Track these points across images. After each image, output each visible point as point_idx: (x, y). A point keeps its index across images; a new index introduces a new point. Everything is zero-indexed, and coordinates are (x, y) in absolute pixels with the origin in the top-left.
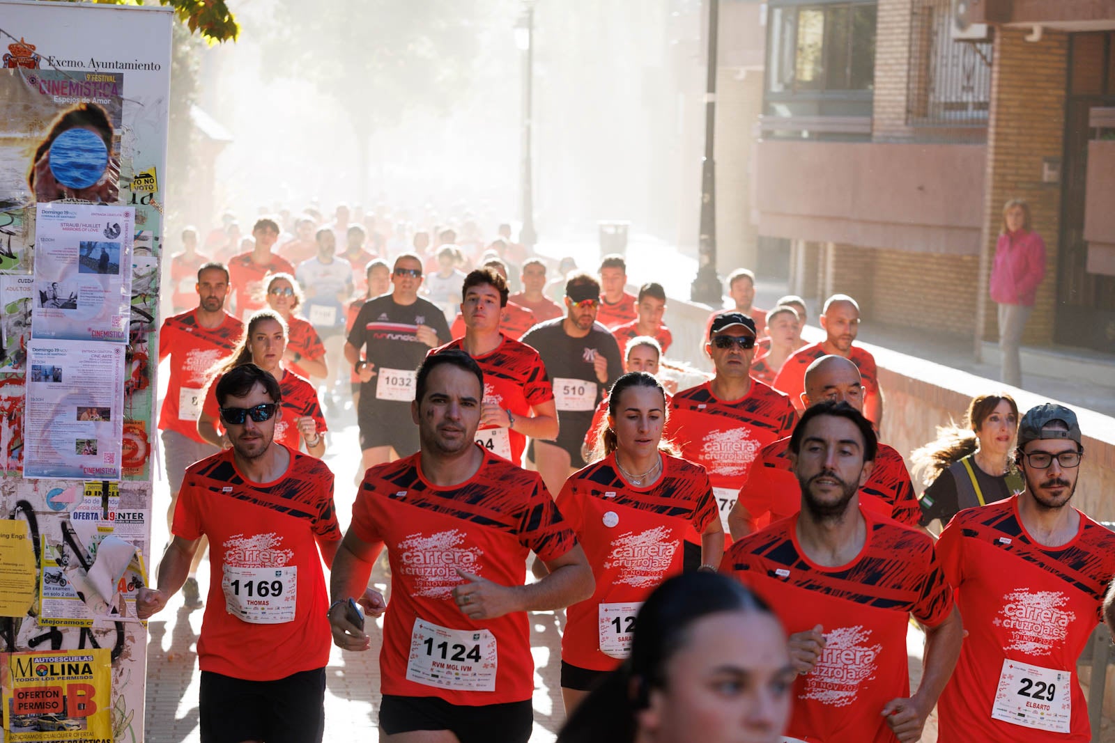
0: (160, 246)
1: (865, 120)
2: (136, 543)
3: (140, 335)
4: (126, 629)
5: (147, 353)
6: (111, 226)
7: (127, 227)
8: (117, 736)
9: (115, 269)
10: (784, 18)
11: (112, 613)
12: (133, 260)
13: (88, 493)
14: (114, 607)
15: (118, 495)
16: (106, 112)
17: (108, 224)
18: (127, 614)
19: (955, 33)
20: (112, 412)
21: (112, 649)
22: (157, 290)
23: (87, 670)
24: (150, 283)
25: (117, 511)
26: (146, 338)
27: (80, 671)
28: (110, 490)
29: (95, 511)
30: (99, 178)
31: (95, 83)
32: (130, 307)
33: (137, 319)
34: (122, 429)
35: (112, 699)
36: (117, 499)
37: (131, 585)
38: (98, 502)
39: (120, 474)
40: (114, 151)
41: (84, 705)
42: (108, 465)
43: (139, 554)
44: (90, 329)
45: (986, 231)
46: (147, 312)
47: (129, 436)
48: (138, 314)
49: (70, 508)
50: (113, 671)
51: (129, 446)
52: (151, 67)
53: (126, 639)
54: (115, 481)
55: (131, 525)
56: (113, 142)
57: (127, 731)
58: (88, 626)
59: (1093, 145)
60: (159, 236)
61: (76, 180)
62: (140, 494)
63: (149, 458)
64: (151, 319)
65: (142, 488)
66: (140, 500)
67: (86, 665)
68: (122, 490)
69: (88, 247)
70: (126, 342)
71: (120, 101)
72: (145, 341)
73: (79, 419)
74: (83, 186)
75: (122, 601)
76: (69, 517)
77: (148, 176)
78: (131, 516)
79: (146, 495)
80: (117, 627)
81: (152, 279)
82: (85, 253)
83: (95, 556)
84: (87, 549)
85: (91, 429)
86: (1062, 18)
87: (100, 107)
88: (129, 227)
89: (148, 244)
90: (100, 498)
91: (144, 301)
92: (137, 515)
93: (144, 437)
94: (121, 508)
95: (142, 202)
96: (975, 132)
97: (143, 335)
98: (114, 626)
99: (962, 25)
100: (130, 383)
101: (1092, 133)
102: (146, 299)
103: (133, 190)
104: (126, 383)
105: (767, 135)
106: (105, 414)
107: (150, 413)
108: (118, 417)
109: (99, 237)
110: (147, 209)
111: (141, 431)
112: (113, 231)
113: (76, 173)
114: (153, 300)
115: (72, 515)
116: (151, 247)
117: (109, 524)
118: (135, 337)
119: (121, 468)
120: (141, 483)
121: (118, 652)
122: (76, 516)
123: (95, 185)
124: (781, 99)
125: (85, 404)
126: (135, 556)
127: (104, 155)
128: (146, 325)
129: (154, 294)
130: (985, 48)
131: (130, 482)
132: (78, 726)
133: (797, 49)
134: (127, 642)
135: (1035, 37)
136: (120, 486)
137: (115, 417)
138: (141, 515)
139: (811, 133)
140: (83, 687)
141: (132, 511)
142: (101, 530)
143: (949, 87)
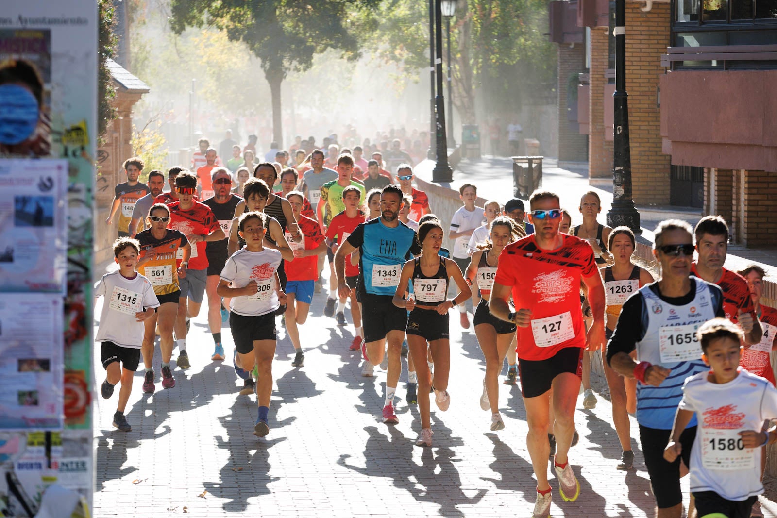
2: (80, 491)
3: (76, 284)
5: (84, 304)
6: (45, 180)
7: (60, 180)
9: (49, 222)
12: (67, 212)
13: (32, 444)
15: (60, 444)
16: (35, 67)
17: (41, 179)
20: (52, 363)
22: (91, 241)
24: (83, 234)
25: (60, 460)
26: (83, 288)
28: (54, 439)
29: (38, 461)
30: (31, 132)
31: (24, 40)
32: (64, 259)
33: (74, 270)
34: (62, 379)
36: (60, 448)
38: (39, 451)
39: (62, 423)
40: (44, 106)
42: (50, 416)
43: (84, 502)
44: (27, 282)
46: (83, 263)
47: (70, 386)
48: (74, 266)
49: (14, 459)
51: (70, 396)
52: (79, 21)
54: (57, 430)
55: (74, 474)
56: (44, 96)
60: (90, 187)
61: (9, 136)
62: (82, 443)
63: (89, 407)
64: (86, 269)
65: (84, 437)
66: (82, 448)
68: (65, 440)
69: (22, 201)
70: (63, 293)
71: (49, 57)
72: (81, 292)
73: (20, 370)
74: (15, 142)
76: (12, 467)
77: (78, 129)
78: (74, 464)
81: (86, 231)
82: (20, 206)
83: (40, 505)
84: (31, 498)
85: (30, 380)
87: (30, 63)
88: (63, 180)
89: (82, 196)
90: (43, 448)
91: (79, 252)
92: (80, 463)
93: (84, 386)
94: (64, 456)
95: (74, 154)
97: (79, 285)
100: (68, 333)
102: (82, 250)
103: (65, 143)
104: (65, 333)
106: (45, 365)
108: (59, 368)
109: (33, 190)
110: (80, 162)
111: (80, 380)
112: (46, 185)
113: (8, 129)
114: (87, 251)
115: (16, 466)
116: (84, 198)
117: (53, 473)
118: (73, 287)
119: (62, 417)
120: (82, 431)
122: (21, 466)
123: (27, 140)
125: (25, 355)
126: (80, 504)
127: (35, 110)
128: (82, 276)
129: (89, 245)
131: (72, 431)
136: (62, 436)
137: (55, 368)
138: (83, 464)
141: (75, 459)
142: (45, 479)
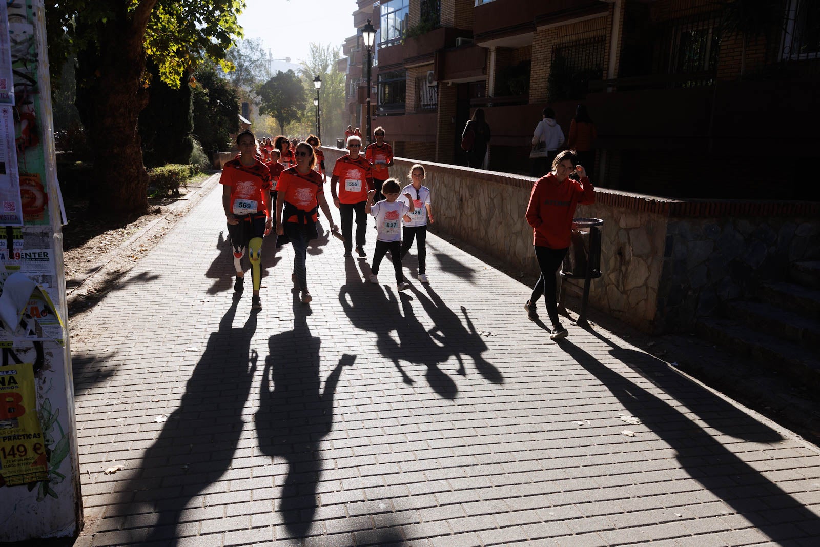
0: (34, 14)
1: (404, 110)
2: (44, 277)
3: (25, 97)
4: (44, 347)
5: (34, 113)
8: (46, 429)
10: (381, 86)
11: (29, 335)
12: (9, 26)
14: (31, 330)
15: (22, 237)
18: (43, 335)
19: (428, 84)
20: (7, 166)
21: (34, 363)
22: (36, 55)
23: (12, 381)
24: (28, 49)
25: (22, 252)
27: (7, 383)
28: (15, 234)
29: (1, 252)
32: (12, 71)
33: (20, 82)
34: (18, 181)
35: (37, 403)
36: (22, 241)
37: (43, 312)
38: (3, 244)
39: (22, 219)
41: (14, 408)
42: (10, 213)
45: (438, 136)
46: (29, 75)
47: (26, 187)
48: (20, 78)
50: (36, 381)
51: (27, 196)
53: (45, 354)
54: (18, 225)
55: (38, 263)
57: (55, 424)
58: (9, 347)
60: (32, 4)
62: (43, 236)
63: (47, 206)
64: (34, 83)
65: (44, 231)
66: (43, 242)
67: (12, 378)
68: (26, 234)
70: (12, 102)
72: (31, 103)
75: (37, 324)
78: (37, 255)
79: (48, 237)
80: (35, 346)
81: (30, 46)
86: (459, 78)
89: (23, 11)
90: (5, 241)
91: (25, 66)
92: (42, 254)
93: (41, 187)
94: (26, 249)
96: (434, 111)
98: (32, 345)
99: (430, 82)
100: (21, 141)
102: (27, 64)
104: (17, 140)
105: (378, 115)
107: (43, 167)
108: (13, 170)
111: (36, 183)
114: (33, 65)
116: (25, 14)
117: (16, 262)
119: (22, 214)
120: (43, 227)
121: (40, 365)
124: (381, 106)
128: (29, 88)
129: (34, 59)
130: (436, 89)
131: (32, 226)
132: (11, 425)
133: (385, 93)
134: (47, 357)
135: (450, 85)
136: (23, 230)
137: (10, 170)
138: (46, 254)
139: (389, 114)
140: (11, 395)
141: (38, 251)
142: (8, 268)
143: (426, 100)
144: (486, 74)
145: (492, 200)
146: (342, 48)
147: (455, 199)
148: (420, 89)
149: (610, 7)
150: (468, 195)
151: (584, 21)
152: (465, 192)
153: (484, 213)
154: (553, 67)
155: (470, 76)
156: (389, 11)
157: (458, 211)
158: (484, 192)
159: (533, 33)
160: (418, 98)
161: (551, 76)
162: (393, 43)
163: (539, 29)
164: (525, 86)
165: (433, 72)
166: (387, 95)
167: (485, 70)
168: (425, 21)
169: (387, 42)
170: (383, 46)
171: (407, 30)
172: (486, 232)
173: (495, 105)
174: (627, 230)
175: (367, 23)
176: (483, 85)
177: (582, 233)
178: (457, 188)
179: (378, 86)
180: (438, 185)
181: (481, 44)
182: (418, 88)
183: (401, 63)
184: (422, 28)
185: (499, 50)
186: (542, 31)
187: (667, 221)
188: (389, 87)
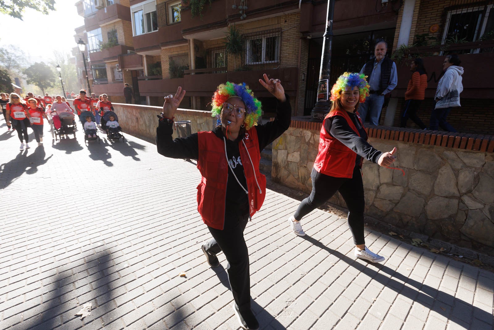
1: (107, 82)
10: (94, 70)
19: (117, 70)
59: (139, 81)
86: (131, 68)
96: (122, 82)
99: (118, 69)
101: (138, 80)
105: (95, 84)
124: (95, 80)
130: (121, 72)
133: (96, 74)
135: (127, 71)
139: (100, 84)
143: (117, 77)
144: (143, 67)
145: (150, 117)
146: (71, 52)
147: (134, 118)
148: (114, 72)
149: (189, 41)
150: (140, 117)
151: (180, 46)
152: (138, 115)
153: (147, 123)
154: (170, 64)
155: (136, 67)
156: (92, 36)
157: (136, 123)
158: (146, 114)
159: (159, 50)
160: (114, 77)
161: (170, 68)
162: (96, 51)
163: (162, 48)
164: (160, 72)
165: (118, 65)
166: (98, 75)
167: (142, 65)
168: (111, 41)
169: (93, 50)
170: (92, 52)
171: (103, 45)
172: (149, 131)
173: (149, 79)
174: (200, 124)
175: (80, 40)
176: (142, 71)
177: (183, 126)
178: (135, 114)
179: (92, 70)
180: (126, 113)
181: (138, 53)
182: (113, 72)
183: (102, 60)
184: (110, 45)
185: (147, 56)
186: (164, 49)
187: (212, 120)
188: (98, 71)
